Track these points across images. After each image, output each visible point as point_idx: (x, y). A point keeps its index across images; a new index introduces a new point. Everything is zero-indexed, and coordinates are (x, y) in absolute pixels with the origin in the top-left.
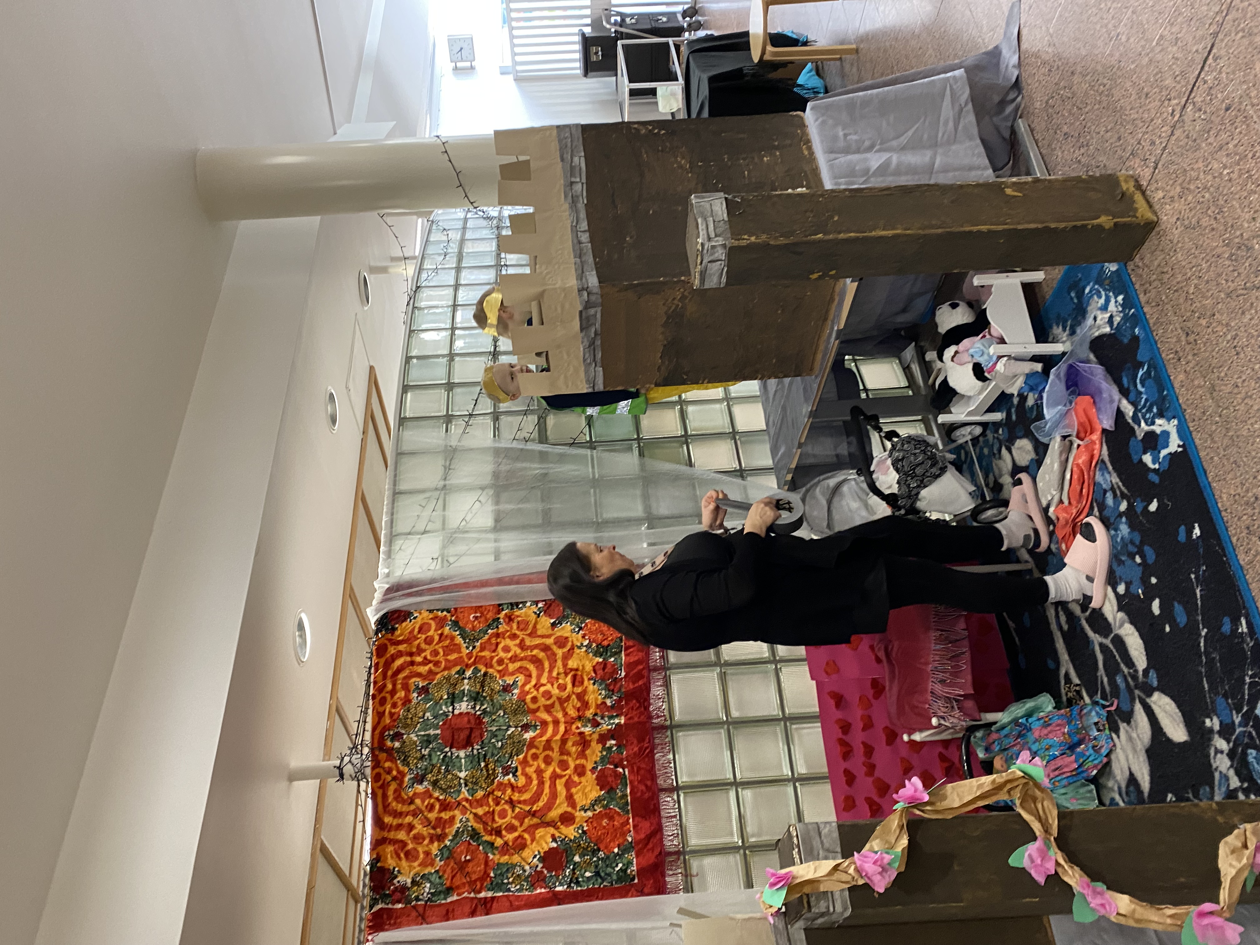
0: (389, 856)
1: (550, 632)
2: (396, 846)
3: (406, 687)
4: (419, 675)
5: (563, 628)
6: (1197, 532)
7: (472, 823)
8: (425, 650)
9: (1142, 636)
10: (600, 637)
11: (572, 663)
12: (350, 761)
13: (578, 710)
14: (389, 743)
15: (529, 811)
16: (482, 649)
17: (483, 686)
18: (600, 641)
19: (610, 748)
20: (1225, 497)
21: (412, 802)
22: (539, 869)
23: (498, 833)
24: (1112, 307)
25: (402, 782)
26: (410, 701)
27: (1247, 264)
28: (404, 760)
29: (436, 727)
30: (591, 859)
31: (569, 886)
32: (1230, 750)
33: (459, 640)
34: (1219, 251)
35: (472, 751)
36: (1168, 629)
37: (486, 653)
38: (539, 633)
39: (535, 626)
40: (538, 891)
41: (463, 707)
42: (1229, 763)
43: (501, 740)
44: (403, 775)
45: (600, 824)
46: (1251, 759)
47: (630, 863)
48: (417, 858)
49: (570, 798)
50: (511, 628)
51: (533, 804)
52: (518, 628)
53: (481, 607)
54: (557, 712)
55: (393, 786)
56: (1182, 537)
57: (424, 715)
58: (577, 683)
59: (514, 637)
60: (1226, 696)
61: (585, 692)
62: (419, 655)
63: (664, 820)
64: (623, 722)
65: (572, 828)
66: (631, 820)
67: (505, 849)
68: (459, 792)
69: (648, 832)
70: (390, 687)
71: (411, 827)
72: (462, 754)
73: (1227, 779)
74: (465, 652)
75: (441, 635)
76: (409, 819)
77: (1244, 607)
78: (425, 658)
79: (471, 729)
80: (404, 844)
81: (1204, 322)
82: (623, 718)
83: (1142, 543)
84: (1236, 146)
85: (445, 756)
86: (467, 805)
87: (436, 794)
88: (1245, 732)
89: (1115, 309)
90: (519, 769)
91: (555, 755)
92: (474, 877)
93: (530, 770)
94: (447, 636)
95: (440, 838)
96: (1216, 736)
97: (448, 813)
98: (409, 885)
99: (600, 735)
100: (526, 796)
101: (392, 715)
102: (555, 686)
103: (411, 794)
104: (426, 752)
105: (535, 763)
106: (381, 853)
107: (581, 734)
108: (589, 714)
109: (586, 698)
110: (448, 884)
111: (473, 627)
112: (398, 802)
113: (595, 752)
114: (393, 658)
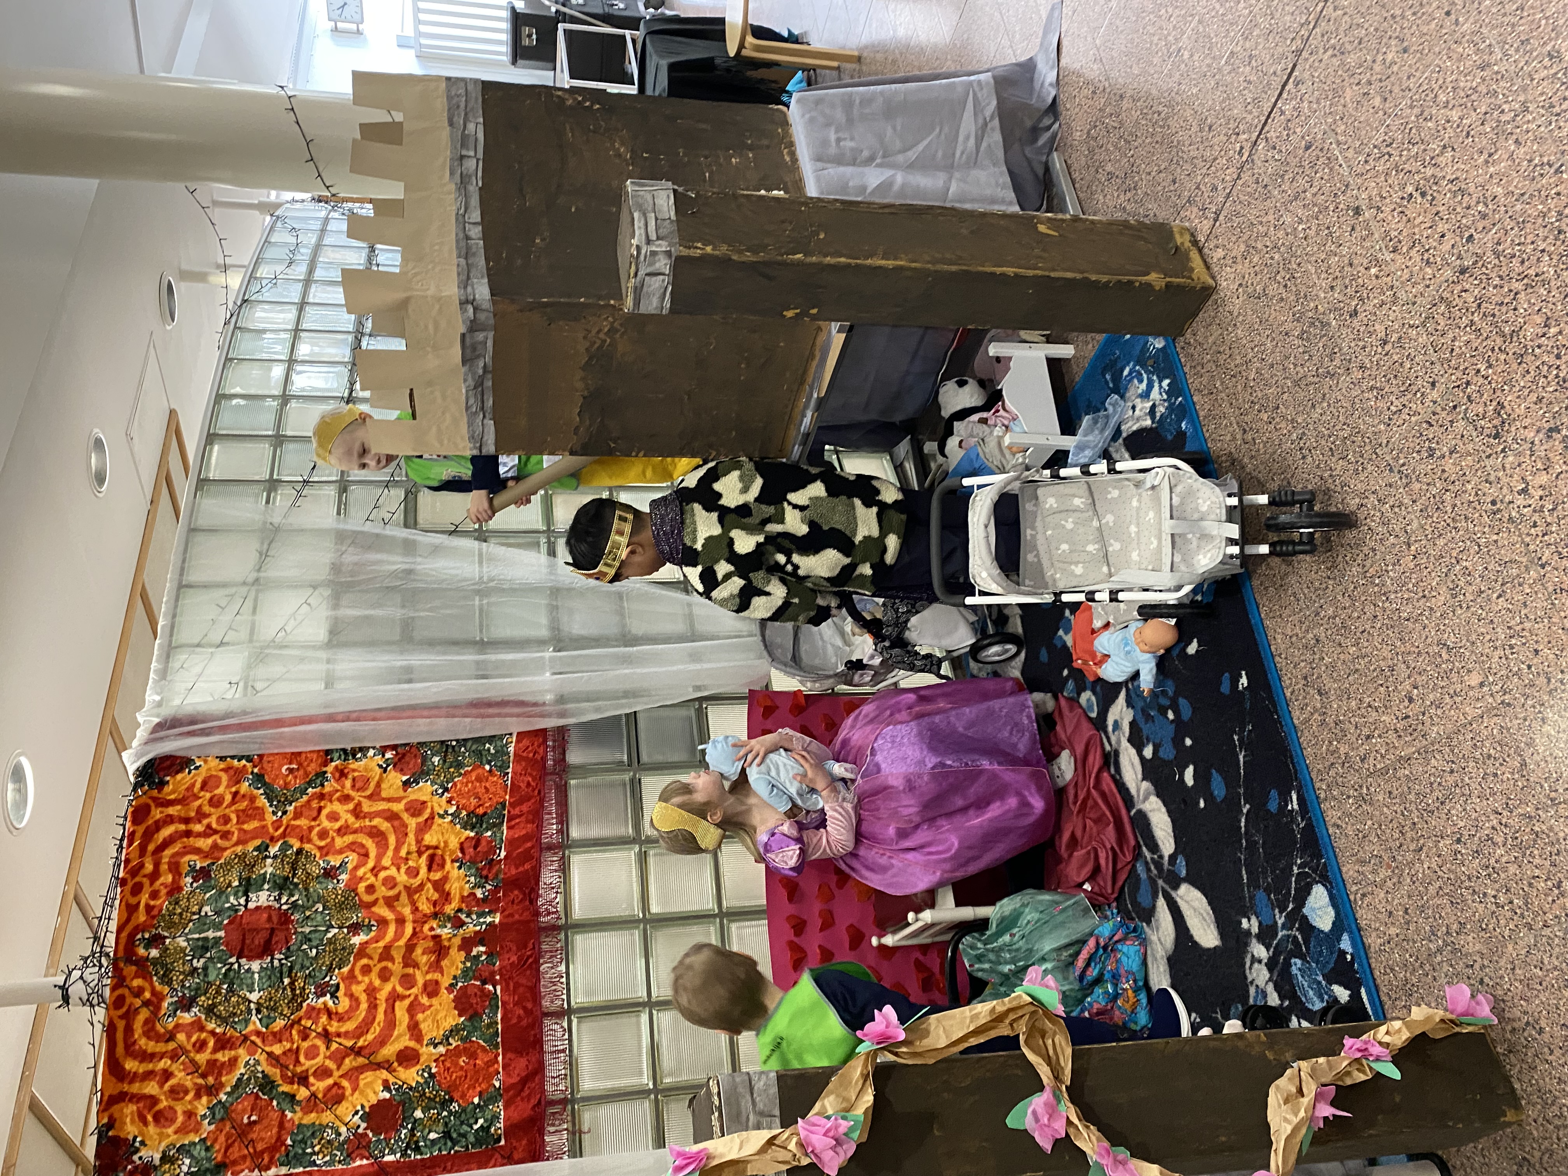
0: (128, 1120)
1: (401, 793)
2: (141, 1105)
3: (175, 868)
4: (197, 851)
5: (420, 789)
6: (1244, 681)
7: (264, 1066)
8: (209, 815)
9: (1170, 813)
10: (474, 801)
11: (430, 839)
12: (81, 978)
13: (435, 905)
14: (141, 951)
15: (352, 1048)
16: (297, 815)
17: (294, 869)
18: (472, 808)
19: (478, 956)
20: (1279, 637)
21: (171, 1036)
22: (360, 1131)
23: (303, 1080)
24: (1155, 394)
25: (158, 1008)
26: (180, 889)
27: (1321, 345)
28: (164, 975)
29: (217, 927)
30: (438, 1114)
31: (404, 1154)
32: (1269, 959)
33: (263, 801)
34: (1288, 326)
35: (272, 962)
36: (1202, 804)
37: (303, 822)
38: (384, 794)
39: (378, 785)
40: (358, 1163)
41: (262, 898)
42: (1268, 976)
43: (316, 947)
44: (159, 997)
45: (457, 1064)
46: (1294, 970)
47: (496, 1117)
48: (173, 1121)
49: (414, 1029)
50: (343, 787)
51: (359, 1038)
52: (353, 786)
53: (300, 753)
54: (403, 906)
55: (144, 1014)
56: (1225, 688)
57: (200, 910)
58: (435, 867)
59: (346, 799)
60: (1268, 891)
61: (445, 879)
62: (200, 822)
63: (547, 1057)
64: (497, 920)
65: (414, 1070)
66: (500, 1058)
67: (313, 1103)
68: (247, 1022)
69: (524, 1074)
70: (149, 867)
71: (167, 1075)
72: (255, 966)
73: (1265, 995)
74: (270, 818)
75: (235, 794)
76: (164, 1063)
77: (1296, 779)
78: (209, 826)
79: (273, 930)
80: (153, 1100)
81: (1265, 416)
82: (498, 915)
83: (1177, 694)
84: (1315, 195)
85: (229, 970)
86: (258, 1041)
87: (211, 1026)
88: (1289, 936)
89: (1158, 397)
90: (342, 986)
91: (396, 967)
92: (260, 1147)
93: (358, 990)
94: (244, 796)
95: (212, 1091)
96: (1254, 941)
97: (226, 1052)
98: (157, 1162)
99: (464, 939)
100: (350, 1026)
101: (149, 908)
102: (403, 870)
103: (170, 1026)
104: (198, 964)
105: (367, 980)
106: (116, 1115)
107: (437, 938)
108: (450, 909)
109: (447, 887)
110: (219, 1158)
111: (286, 784)
112: (149, 1038)
113: (456, 962)
114: (158, 826)
